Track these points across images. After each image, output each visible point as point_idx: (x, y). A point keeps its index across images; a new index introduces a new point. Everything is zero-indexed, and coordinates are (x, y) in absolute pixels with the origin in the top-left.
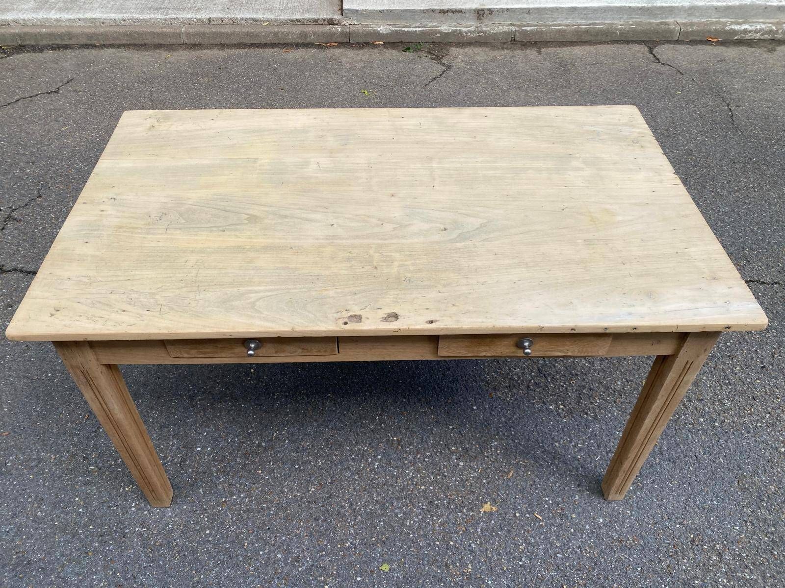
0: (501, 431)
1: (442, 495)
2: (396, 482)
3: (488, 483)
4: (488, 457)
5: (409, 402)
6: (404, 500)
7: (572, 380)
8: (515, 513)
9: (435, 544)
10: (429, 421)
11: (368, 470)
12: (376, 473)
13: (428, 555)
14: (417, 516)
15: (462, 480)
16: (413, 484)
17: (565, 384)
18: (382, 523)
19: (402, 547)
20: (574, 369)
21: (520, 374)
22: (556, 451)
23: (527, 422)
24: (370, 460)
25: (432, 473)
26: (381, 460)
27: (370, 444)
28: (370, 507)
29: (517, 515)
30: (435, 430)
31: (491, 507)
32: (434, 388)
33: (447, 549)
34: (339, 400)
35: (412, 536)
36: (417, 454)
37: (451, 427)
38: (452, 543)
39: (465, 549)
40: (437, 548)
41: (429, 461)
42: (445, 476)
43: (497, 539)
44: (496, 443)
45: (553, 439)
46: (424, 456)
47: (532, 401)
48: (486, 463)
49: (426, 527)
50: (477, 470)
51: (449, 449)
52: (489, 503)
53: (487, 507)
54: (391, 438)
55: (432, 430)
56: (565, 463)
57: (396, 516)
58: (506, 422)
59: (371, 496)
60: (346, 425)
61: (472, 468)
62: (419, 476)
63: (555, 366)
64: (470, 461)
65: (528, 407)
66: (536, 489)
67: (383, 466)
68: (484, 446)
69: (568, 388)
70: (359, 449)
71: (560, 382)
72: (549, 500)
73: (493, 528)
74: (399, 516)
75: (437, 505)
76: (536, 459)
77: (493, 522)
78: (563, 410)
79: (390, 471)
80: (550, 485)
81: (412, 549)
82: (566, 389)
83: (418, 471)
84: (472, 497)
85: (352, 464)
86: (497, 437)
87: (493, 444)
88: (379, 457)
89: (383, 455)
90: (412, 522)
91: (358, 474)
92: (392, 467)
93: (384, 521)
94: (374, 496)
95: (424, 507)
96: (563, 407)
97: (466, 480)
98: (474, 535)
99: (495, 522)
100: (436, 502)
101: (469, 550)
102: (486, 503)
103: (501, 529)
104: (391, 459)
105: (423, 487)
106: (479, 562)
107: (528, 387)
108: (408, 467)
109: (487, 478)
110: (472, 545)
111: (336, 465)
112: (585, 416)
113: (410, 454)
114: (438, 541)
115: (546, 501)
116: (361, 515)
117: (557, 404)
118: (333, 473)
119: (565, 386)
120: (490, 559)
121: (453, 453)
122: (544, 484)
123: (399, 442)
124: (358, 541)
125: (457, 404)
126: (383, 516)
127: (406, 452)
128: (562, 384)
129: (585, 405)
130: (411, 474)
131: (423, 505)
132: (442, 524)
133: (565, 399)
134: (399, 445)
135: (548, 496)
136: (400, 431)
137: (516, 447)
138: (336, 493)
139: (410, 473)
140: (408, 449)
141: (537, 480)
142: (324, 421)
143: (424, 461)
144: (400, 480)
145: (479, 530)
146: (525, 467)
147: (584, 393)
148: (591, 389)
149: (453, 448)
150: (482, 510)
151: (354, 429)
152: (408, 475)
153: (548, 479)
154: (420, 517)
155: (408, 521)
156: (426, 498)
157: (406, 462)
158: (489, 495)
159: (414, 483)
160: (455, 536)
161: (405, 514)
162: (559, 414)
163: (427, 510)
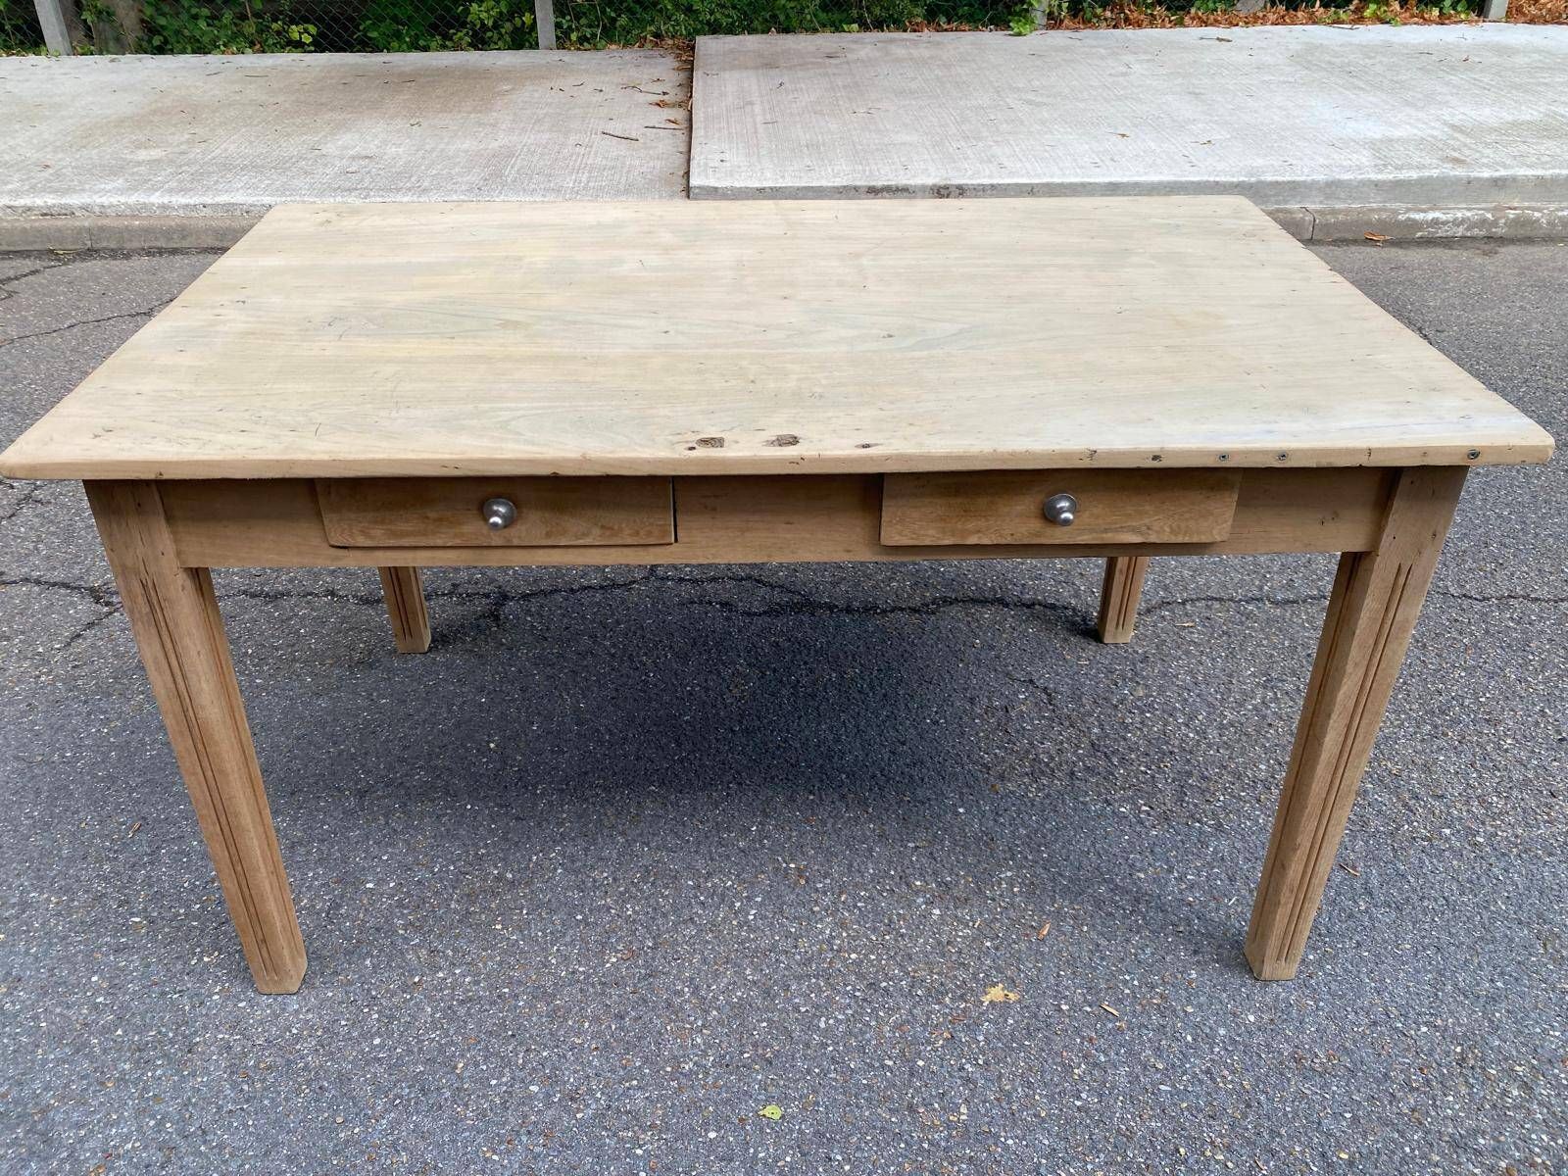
0: (1020, 852)
1: (896, 971)
2: (796, 947)
3: (997, 949)
4: (993, 900)
5: (821, 799)
6: (814, 980)
7: (1163, 762)
8: (1059, 1005)
9: (883, 1066)
10: (864, 834)
11: (735, 923)
12: (751, 930)
13: (869, 1087)
14: (842, 1010)
15: (939, 943)
16: (832, 949)
17: (1150, 769)
18: (765, 1024)
19: (808, 1072)
20: (1167, 743)
21: (1053, 752)
22: (1140, 888)
23: (1075, 835)
24: (738, 904)
25: (874, 930)
26: (761, 904)
27: (738, 876)
28: (739, 994)
29: (1064, 1007)
30: (878, 849)
31: (1006, 992)
32: (874, 776)
33: (912, 1075)
34: (673, 797)
35: (831, 1048)
36: (841, 893)
37: (911, 845)
38: (921, 1063)
39: (951, 1076)
40: (888, 1074)
41: (866, 907)
42: (902, 936)
43: (1022, 1054)
44: (1009, 874)
45: (1132, 866)
46: (855, 897)
47: (1081, 799)
48: (990, 911)
49: (863, 1033)
50: (971, 924)
51: (908, 885)
52: (1001, 985)
53: (996, 993)
54: (784, 865)
55: (870, 850)
56: (1162, 911)
57: (796, 1009)
58: (1028, 836)
59: (740, 973)
60: (688, 841)
61: (960, 920)
62: (844, 934)
63: (1125, 739)
64: (956, 908)
65: (1075, 809)
66: (1102, 959)
67: (766, 917)
68: (984, 879)
69: (1157, 775)
70: (714, 885)
71: (1139, 765)
72: (1133, 979)
73: (1012, 1034)
74: (803, 1010)
75: (886, 989)
76: (1099, 903)
77: (1011, 1021)
78: (1149, 815)
79: (782, 925)
80: (1133, 951)
81: (833, 1075)
82: (1153, 777)
83: (843, 925)
84: (961, 975)
85: (700, 912)
86: (1011, 863)
87: (1002, 876)
88: (759, 899)
89: (767, 895)
90: (831, 1021)
91: (711, 931)
92: (787, 918)
93: (768, 1020)
94: (748, 972)
95: (857, 994)
96: (1147, 809)
97: (948, 943)
98: (969, 1046)
99: (1016, 1022)
100: (884, 984)
101: (961, 1078)
102: (994, 985)
103: (1030, 1036)
104: (784, 903)
105: (853, 956)
106: (985, 1102)
107: (1073, 773)
108: (821, 919)
109: (993, 939)
110: (967, 1066)
111: (665, 915)
112: (1197, 824)
113: (825, 893)
114: (890, 1058)
115: (1125, 982)
116: (718, 1009)
117: (1134, 804)
118: (659, 930)
119: (1149, 772)
120: (1008, 1094)
121: (917, 893)
122: (1119, 949)
123: (800, 872)
124: (712, 1058)
125: (923, 803)
126: (767, 1010)
127: (817, 890)
128: (1143, 769)
129: (1196, 805)
130: (828, 932)
131: (854, 990)
132: (898, 1026)
133: (1151, 795)
134: (801, 877)
135: (1130, 973)
136: (803, 853)
137: (1054, 880)
138: (665, 967)
139: (825, 927)
140: (820, 885)
141: (1103, 942)
142: (641, 835)
143: (855, 906)
144: (803, 943)
145: (981, 1038)
146: (1075, 918)
147: (1191, 785)
148: (1204, 778)
149: (918, 883)
150: (986, 999)
151: (703, 849)
152: (822, 932)
153: (1128, 941)
154: (850, 1012)
155: (823, 1019)
156: (861, 976)
157: (816, 909)
158: (999, 970)
159: (835, 947)
160: (929, 1048)
161: (817, 1007)
162: (1141, 822)
163: (865, 1000)
